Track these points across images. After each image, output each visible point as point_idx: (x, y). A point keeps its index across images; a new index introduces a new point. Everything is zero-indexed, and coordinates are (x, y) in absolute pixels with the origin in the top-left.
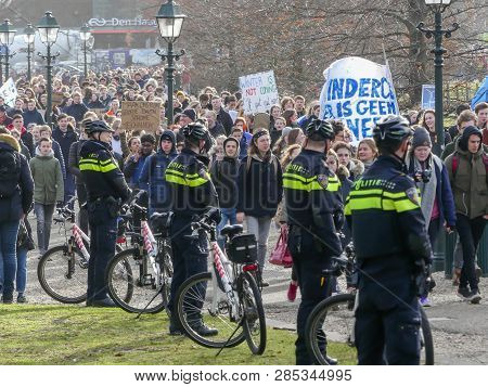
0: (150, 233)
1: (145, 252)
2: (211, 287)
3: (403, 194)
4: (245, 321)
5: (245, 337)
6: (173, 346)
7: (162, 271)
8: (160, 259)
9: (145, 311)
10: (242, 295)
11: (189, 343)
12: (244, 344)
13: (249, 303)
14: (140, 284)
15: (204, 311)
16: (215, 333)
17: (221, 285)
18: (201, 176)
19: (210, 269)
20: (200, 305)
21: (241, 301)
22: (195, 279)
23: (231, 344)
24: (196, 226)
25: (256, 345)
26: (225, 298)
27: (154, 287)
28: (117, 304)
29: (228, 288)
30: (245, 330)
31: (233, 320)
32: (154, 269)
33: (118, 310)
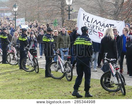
0: (15, 49)
1: (14, 53)
2: (28, 60)
3: (89, 42)
4: (35, 67)
5: (35, 70)
6: (21, 71)
7: (17, 57)
8: (17, 54)
9: (14, 65)
10: (34, 62)
11: (23, 71)
12: (34, 71)
13: (35, 63)
14: (13, 59)
15: (26, 65)
16: (28, 69)
17: (30, 60)
18: (25, 39)
19: (28, 56)
20: (25, 63)
21: (34, 63)
22: (24, 59)
23: (32, 71)
24: (25, 48)
25: (37, 71)
26: (31, 62)
27: (16, 60)
28: (9, 63)
29: (31, 60)
30: (35, 68)
31: (32, 66)
32: (16, 56)
33: (9, 65)
